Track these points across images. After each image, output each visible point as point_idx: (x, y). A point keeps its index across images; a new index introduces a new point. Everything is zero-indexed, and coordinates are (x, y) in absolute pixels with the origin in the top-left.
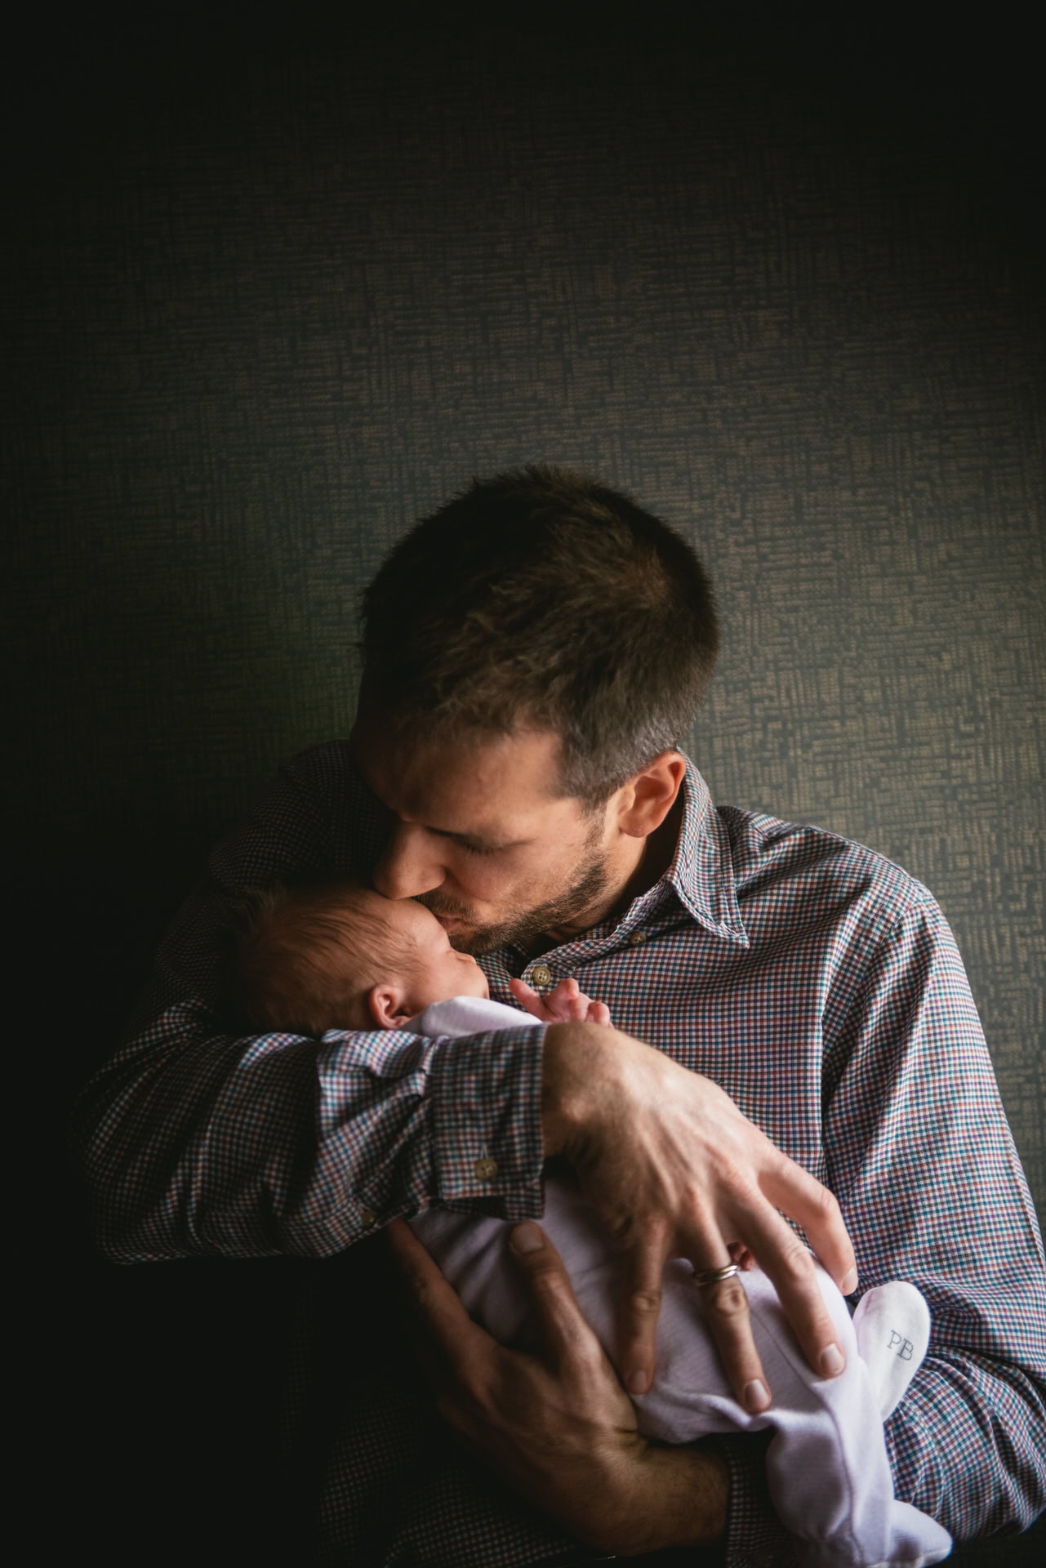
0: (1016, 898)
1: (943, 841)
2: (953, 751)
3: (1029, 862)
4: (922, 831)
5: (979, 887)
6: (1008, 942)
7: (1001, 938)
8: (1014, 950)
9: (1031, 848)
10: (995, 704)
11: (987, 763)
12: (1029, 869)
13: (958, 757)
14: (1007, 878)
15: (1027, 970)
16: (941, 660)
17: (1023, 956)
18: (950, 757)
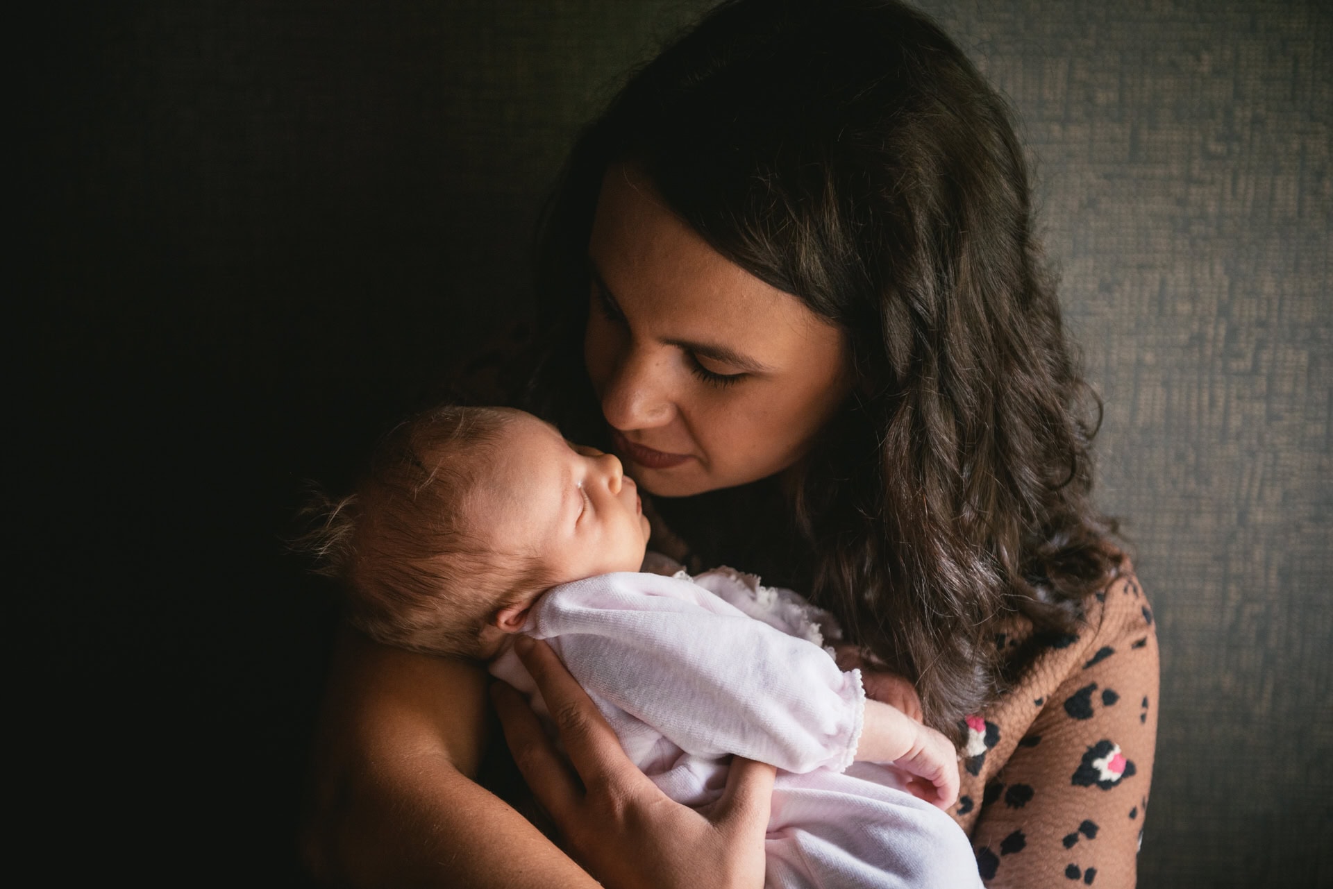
0: (1239, 356)
1: (1163, 283)
2: (1196, 172)
3: (1263, 314)
4: (1141, 267)
5: (1198, 339)
6: (1221, 403)
7: (1213, 403)
8: (1226, 414)
9: (1269, 300)
10: (1257, 122)
11: (1234, 192)
12: (1262, 324)
13: (1201, 183)
14: (1232, 333)
15: (1238, 436)
16: (1199, 59)
17: (1235, 422)
18: (1189, 180)
